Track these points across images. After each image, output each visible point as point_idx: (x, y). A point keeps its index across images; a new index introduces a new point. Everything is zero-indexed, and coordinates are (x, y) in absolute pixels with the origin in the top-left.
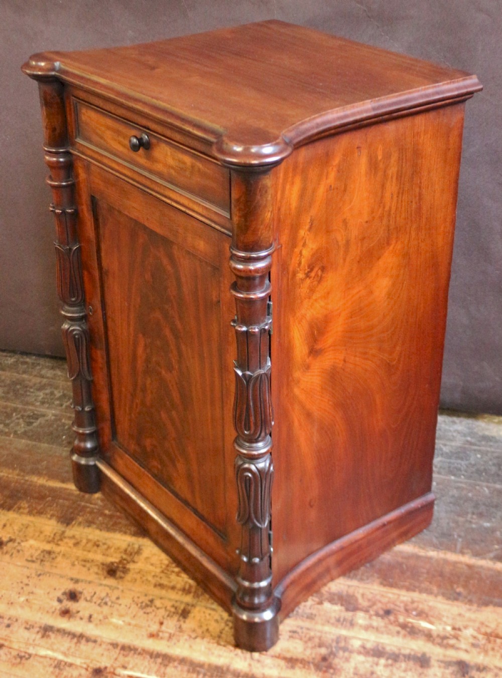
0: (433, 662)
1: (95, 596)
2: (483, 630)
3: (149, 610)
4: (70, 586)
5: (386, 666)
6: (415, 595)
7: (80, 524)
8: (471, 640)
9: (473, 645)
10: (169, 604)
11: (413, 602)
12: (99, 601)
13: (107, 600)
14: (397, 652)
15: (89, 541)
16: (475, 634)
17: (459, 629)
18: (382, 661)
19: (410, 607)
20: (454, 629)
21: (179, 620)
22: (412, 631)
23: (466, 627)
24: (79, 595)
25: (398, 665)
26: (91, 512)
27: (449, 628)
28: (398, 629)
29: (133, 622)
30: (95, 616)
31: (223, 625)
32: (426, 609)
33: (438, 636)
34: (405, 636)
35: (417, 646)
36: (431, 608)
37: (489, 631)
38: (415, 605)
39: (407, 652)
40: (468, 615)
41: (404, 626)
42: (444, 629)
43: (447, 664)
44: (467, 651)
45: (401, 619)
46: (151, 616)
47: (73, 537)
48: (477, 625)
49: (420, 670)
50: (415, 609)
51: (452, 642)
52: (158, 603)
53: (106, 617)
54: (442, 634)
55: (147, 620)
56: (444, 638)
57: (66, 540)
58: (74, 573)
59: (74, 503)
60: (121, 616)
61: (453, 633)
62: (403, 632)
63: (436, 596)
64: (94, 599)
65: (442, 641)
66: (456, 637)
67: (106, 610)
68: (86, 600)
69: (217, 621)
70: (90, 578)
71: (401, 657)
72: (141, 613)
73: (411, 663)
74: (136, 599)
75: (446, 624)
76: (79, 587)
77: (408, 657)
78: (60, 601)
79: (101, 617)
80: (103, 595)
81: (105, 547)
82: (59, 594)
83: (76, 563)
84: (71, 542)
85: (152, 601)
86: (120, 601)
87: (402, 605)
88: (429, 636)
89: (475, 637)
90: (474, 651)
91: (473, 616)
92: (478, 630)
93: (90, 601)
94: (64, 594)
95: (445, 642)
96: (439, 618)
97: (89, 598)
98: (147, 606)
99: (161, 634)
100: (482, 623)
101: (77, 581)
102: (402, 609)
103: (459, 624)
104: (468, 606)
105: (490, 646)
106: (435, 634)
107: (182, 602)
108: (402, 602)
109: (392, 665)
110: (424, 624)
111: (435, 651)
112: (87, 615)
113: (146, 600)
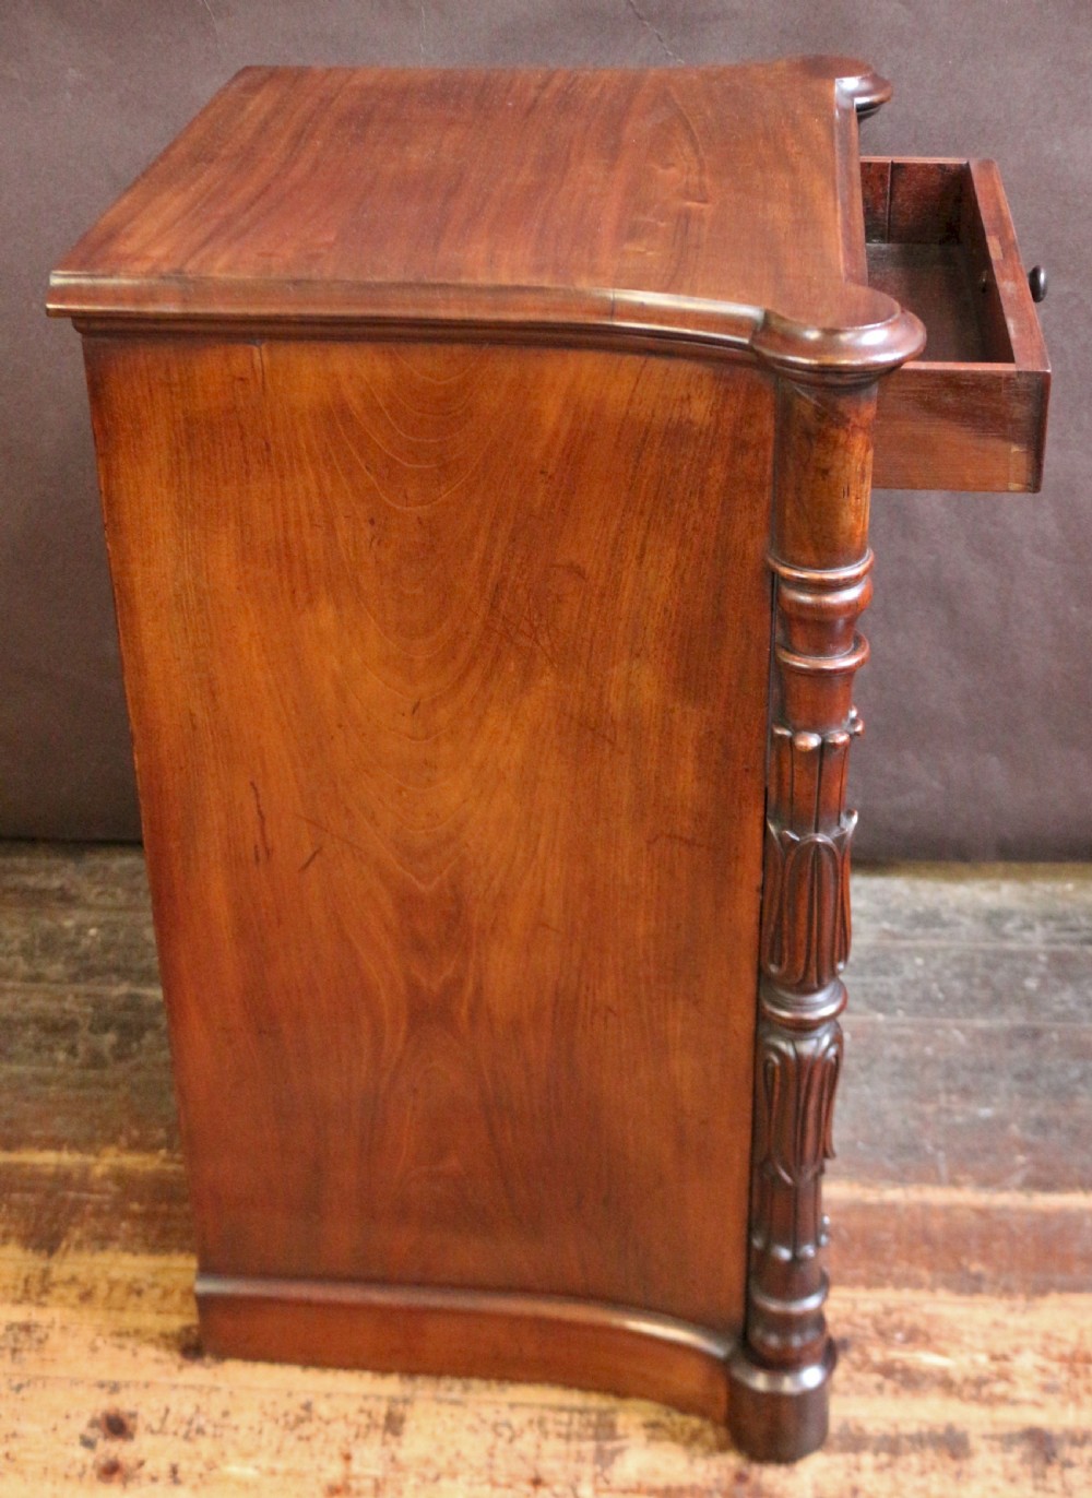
0: (975, 1442)
1: (170, 1418)
2: (1055, 1350)
3: (307, 1429)
4: (103, 1403)
5: (880, 1468)
6: (888, 1296)
7: (79, 1246)
8: (1038, 1378)
9: (1047, 1389)
10: (352, 1408)
11: (888, 1312)
12: (183, 1430)
13: (201, 1421)
14: (891, 1432)
15: (113, 1284)
16: (1041, 1362)
17: (1005, 1358)
18: (867, 1459)
19: (887, 1323)
20: (994, 1358)
21: (384, 1443)
22: (909, 1380)
23: (1017, 1350)
24: (130, 1423)
25: (902, 1461)
26: (98, 1213)
27: (983, 1359)
28: (876, 1378)
29: (280, 1466)
30: (184, 1467)
31: (489, 1437)
32: (922, 1324)
33: (966, 1380)
34: (896, 1392)
35: (929, 1411)
36: (931, 1319)
37: (1067, 1350)
38: (895, 1318)
39: (911, 1428)
40: (1012, 1321)
41: (887, 1370)
42: (974, 1362)
43: (1007, 1441)
44: (1037, 1405)
45: (877, 1355)
46: (317, 1444)
47: (73, 1280)
48: (1038, 1340)
49: (954, 1466)
50: (899, 1327)
51: (1000, 1388)
52: (322, 1408)
53: (211, 1466)
54: (973, 1374)
55: (312, 1456)
56: (980, 1383)
57: (58, 1291)
58: (101, 1369)
59: (49, 1194)
60: (247, 1455)
61: (994, 1367)
62: (889, 1385)
63: (932, 1289)
64: (171, 1425)
65: (977, 1389)
66: (1004, 1376)
67: (205, 1446)
68: (152, 1432)
69: (472, 1429)
70: (143, 1377)
71: (905, 1443)
72: (291, 1441)
73: (930, 1453)
74: (269, 1409)
75: (973, 1349)
76: (124, 1403)
77: (920, 1441)
78: (88, 1443)
79: (199, 1467)
80: (188, 1410)
81: (157, 1292)
82: (80, 1426)
83: (99, 1342)
84: (73, 1294)
85: (307, 1407)
86: (234, 1420)
87: (867, 1322)
88: (946, 1384)
89: (1043, 1370)
90: (1052, 1401)
91: (1023, 1322)
92: (1044, 1352)
93: (162, 1432)
94: (93, 1424)
95: (985, 1391)
96: (955, 1338)
97: (156, 1426)
98: (300, 1421)
99: (354, 1484)
100: (1048, 1336)
101: (115, 1388)
102: (871, 1332)
103: (1002, 1346)
104: (1005, 1302)
105: (1080, 1384)
106: (957, 1377)
107: (379, 1398)
108: (865, 1315)
109: (890, 1465)
110: (928, 1360)
111: (969, 1417)
112: (164, 1468)
113: (293, 1406)
